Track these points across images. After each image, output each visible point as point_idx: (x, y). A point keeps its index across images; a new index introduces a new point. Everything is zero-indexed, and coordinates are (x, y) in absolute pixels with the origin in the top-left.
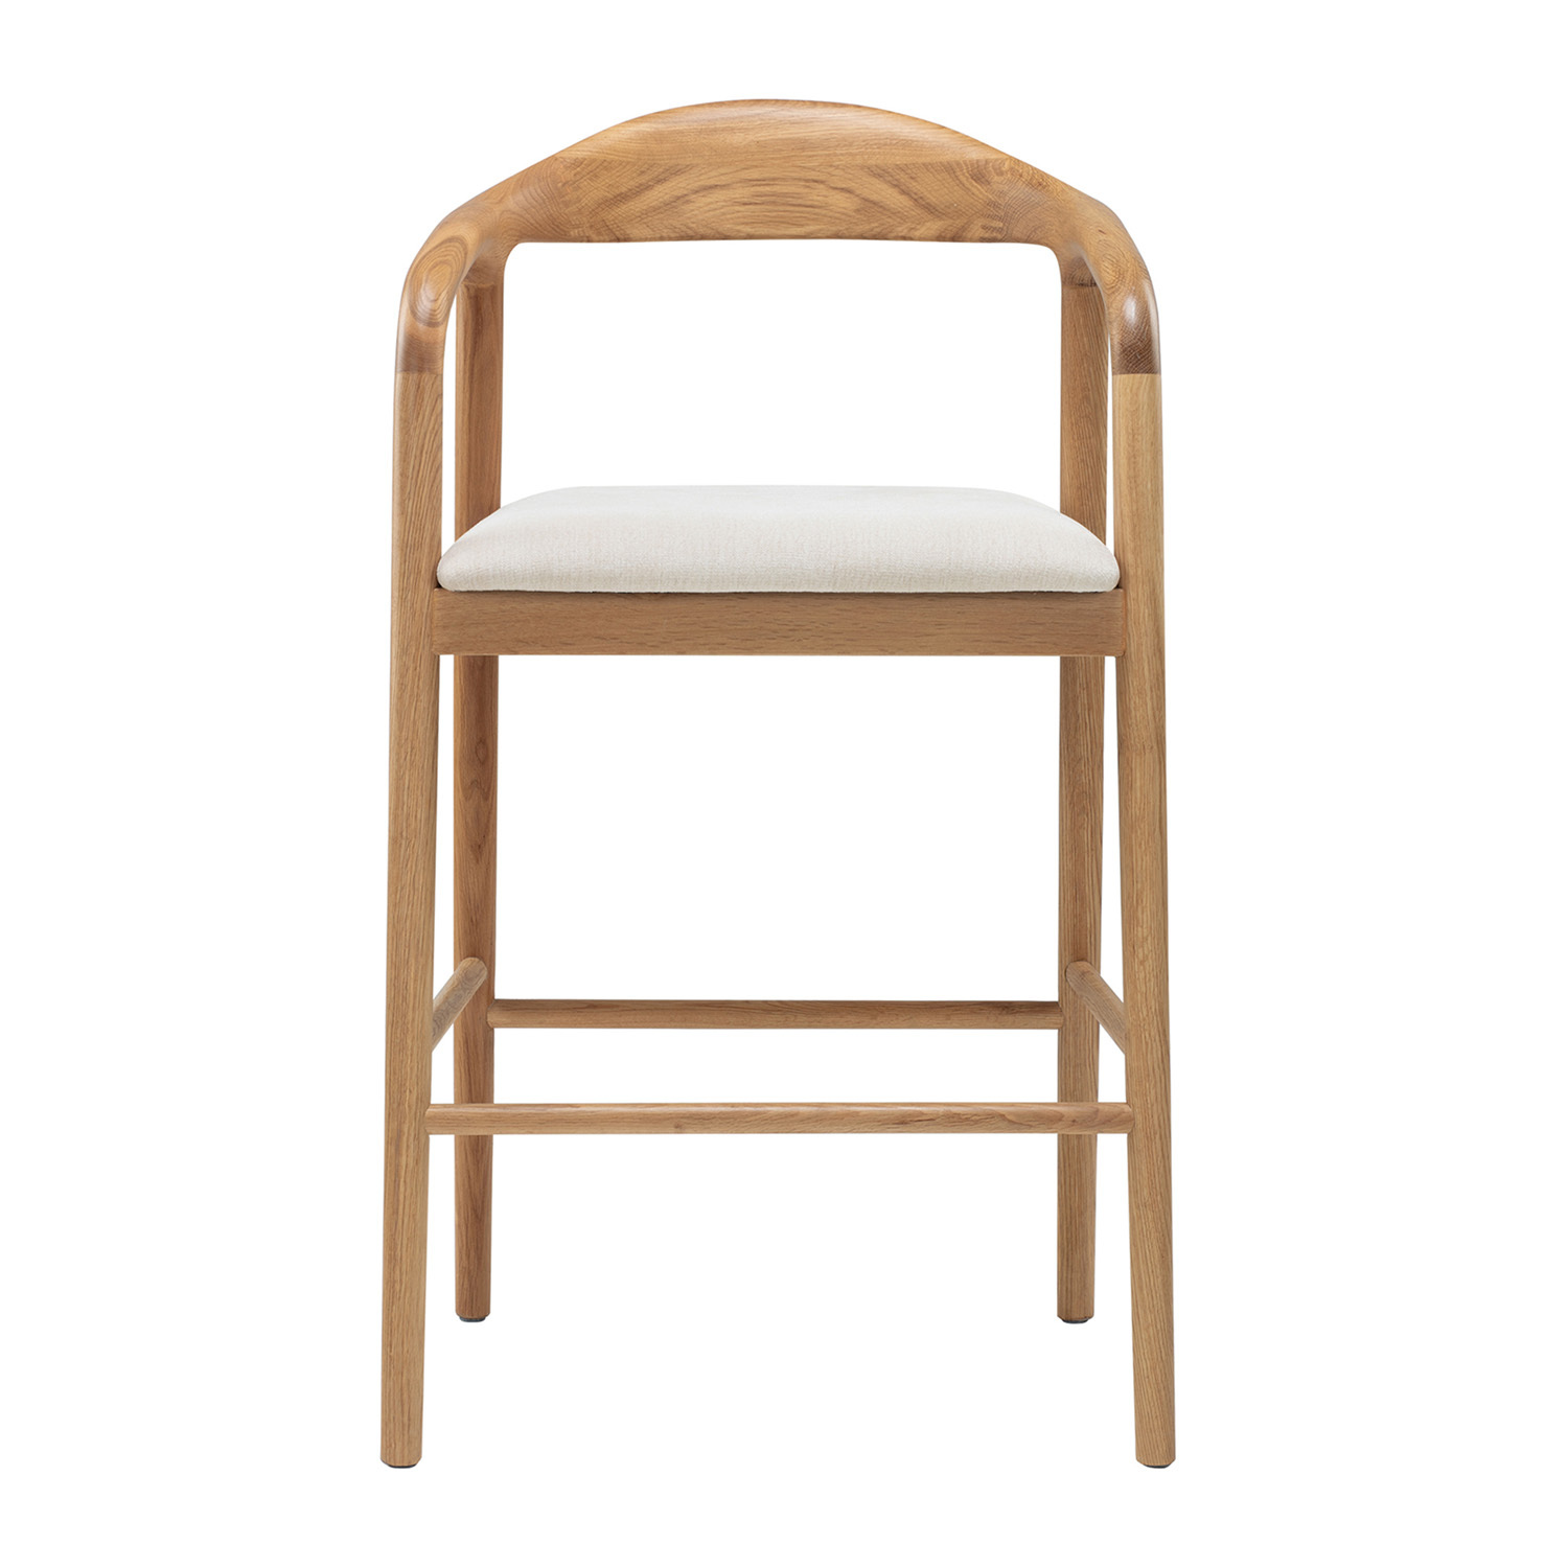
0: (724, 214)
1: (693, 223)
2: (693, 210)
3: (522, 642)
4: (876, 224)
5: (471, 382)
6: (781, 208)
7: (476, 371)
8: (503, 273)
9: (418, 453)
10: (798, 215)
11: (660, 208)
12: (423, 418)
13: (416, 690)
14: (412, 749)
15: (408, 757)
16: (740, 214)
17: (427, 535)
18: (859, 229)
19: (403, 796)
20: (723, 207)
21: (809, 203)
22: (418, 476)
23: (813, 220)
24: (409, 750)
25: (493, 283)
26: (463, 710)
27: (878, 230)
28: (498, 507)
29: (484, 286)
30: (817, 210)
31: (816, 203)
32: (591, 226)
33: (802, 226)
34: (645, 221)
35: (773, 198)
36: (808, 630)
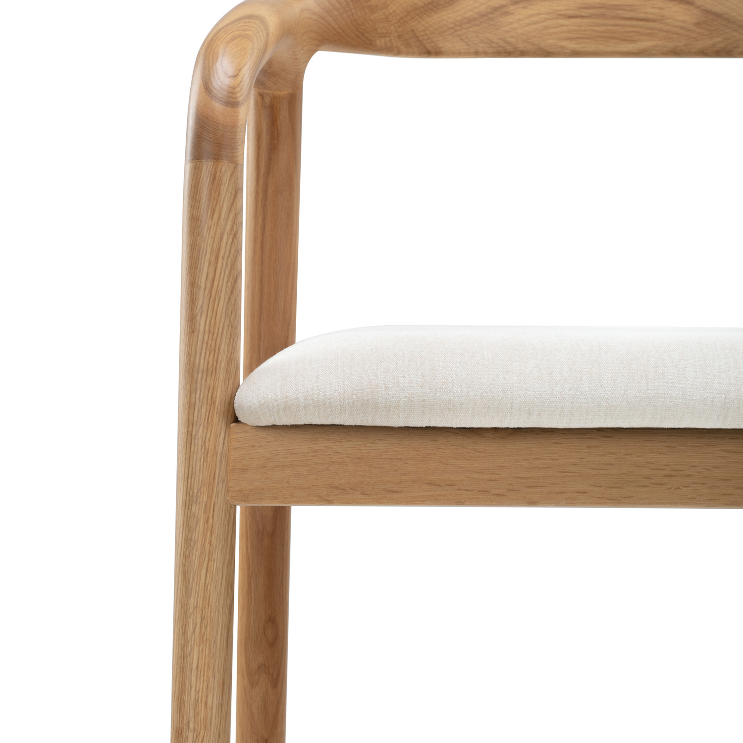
0: (546, 28)
1: (512, 37)
2: (512, 23)
3: (337, 488)
4: (720, 39)
5: (264, 205)
6: (611, 22)
7: (270, 191)
8: (302, 81)
9: (213, 258)
10: (629, 29)
11: (475, 19)
12: (219, 218)
13: (207, 546)
14: (202, 619)
15: (198, 630)
16: (564, 28)
17: (223, 358)
18: (699, 45)
19: (191, 677)
20: (546, 19)
21: (642, 16)
22: (212, 286)
23: (647, 34)
24: (199, 620)
25: (291, 91)
26: (249, 583)
27: (722, 45)
28: (293, 342)
29: (281, 93)
30: (651, 24)
31: (651, 16)
32: (399, 37)
33: (634, 41)
34: (459, 33)
35: (601, 11)
36: (689, 476)
